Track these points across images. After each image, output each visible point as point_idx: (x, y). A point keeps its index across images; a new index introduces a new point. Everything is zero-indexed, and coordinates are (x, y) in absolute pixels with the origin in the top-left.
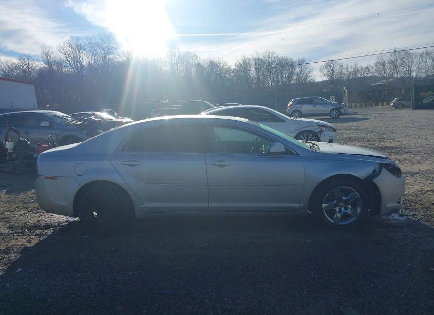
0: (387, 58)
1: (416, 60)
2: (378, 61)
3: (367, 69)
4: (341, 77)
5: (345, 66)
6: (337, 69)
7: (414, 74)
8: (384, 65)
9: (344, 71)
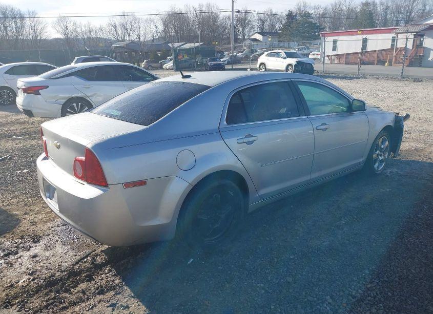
0: (118, 21)
1: (142, 25)
2: (110, 22)
3: (101, 29)
4: (77, 36)
5: (78, 23)
6: (70, 26)
7: (142, 39)
8: (115, 27)
9: (79, 30)
